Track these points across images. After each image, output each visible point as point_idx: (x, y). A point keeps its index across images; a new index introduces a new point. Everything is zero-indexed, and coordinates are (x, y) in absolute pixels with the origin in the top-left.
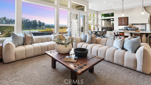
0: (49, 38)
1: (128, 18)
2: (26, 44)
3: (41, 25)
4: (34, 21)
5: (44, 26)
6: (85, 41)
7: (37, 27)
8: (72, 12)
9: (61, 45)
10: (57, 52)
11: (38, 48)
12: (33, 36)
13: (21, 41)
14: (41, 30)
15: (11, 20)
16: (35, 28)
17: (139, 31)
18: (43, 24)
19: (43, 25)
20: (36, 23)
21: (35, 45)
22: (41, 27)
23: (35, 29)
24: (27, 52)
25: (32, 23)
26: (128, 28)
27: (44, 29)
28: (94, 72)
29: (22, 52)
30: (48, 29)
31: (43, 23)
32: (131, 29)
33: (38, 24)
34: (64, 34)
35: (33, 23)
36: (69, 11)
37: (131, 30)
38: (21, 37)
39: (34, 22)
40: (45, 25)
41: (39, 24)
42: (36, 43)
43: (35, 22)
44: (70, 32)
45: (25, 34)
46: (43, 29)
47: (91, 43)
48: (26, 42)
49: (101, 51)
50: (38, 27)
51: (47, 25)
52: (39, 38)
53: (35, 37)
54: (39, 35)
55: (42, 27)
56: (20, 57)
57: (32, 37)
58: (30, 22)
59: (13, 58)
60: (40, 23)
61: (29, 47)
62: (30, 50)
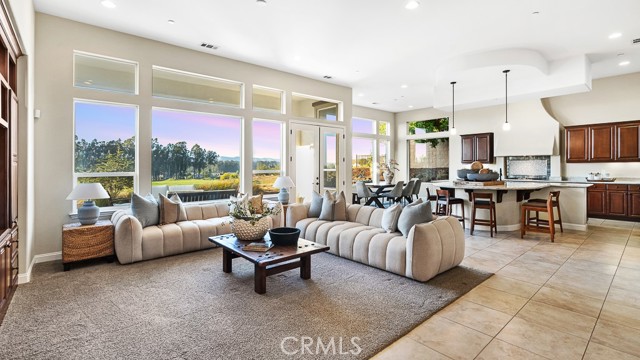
0: (222, 206)
1: (492, 135)
2: (164, 223)
3: (202, 161)
4: (175, 147)
5: (212, 167)
6: (316, 215)
7: (188, 169)
8: (293, 127)
9: (242, 221)
10: (236, 238)
11: (193, 232)
12: (180, 202)
13: (153, 215)
14: (202, 182)
15: (93, 144)
16: (181, 174)
17: (503, 183)
18: (212, 157)
19: (210, 163)
20: (184, 153)
21: (187, 225)
22: (204, 167)
23: (182, 176)
24: (167, 242)
25: (170, 155)
26: (468, 175)
27: (213, 178)
28: (309, 277)
29: (156, 239)
30: (226, 178)
31: (210, 153)
32: (475, 176)
33: (193, 156)
34: (265, 196)
35: (174, 152)
36: (285, 125)
37: (477, 181)
38: (153, 204)
39: (178, 152)
40: (219, 159)
41: (196, 159)
42: (188, 220)
43: (180, 149)
44: (284, 190)
45: (161, 197)
46: (209, 176)
47: (333, 221)
48: (163, 218)
49: (345, 237)
50: (192, 168)
51: (226, 163)
52: (196, 208)
53: (184, 206)
54: (197, 200)
55: (207, 170)
56: (151, 252)
57: (178, 205)
58: (162, 152)
59: (138, 254)
60: (199, 152)
61: (171, 228)
62: (175, 237)
